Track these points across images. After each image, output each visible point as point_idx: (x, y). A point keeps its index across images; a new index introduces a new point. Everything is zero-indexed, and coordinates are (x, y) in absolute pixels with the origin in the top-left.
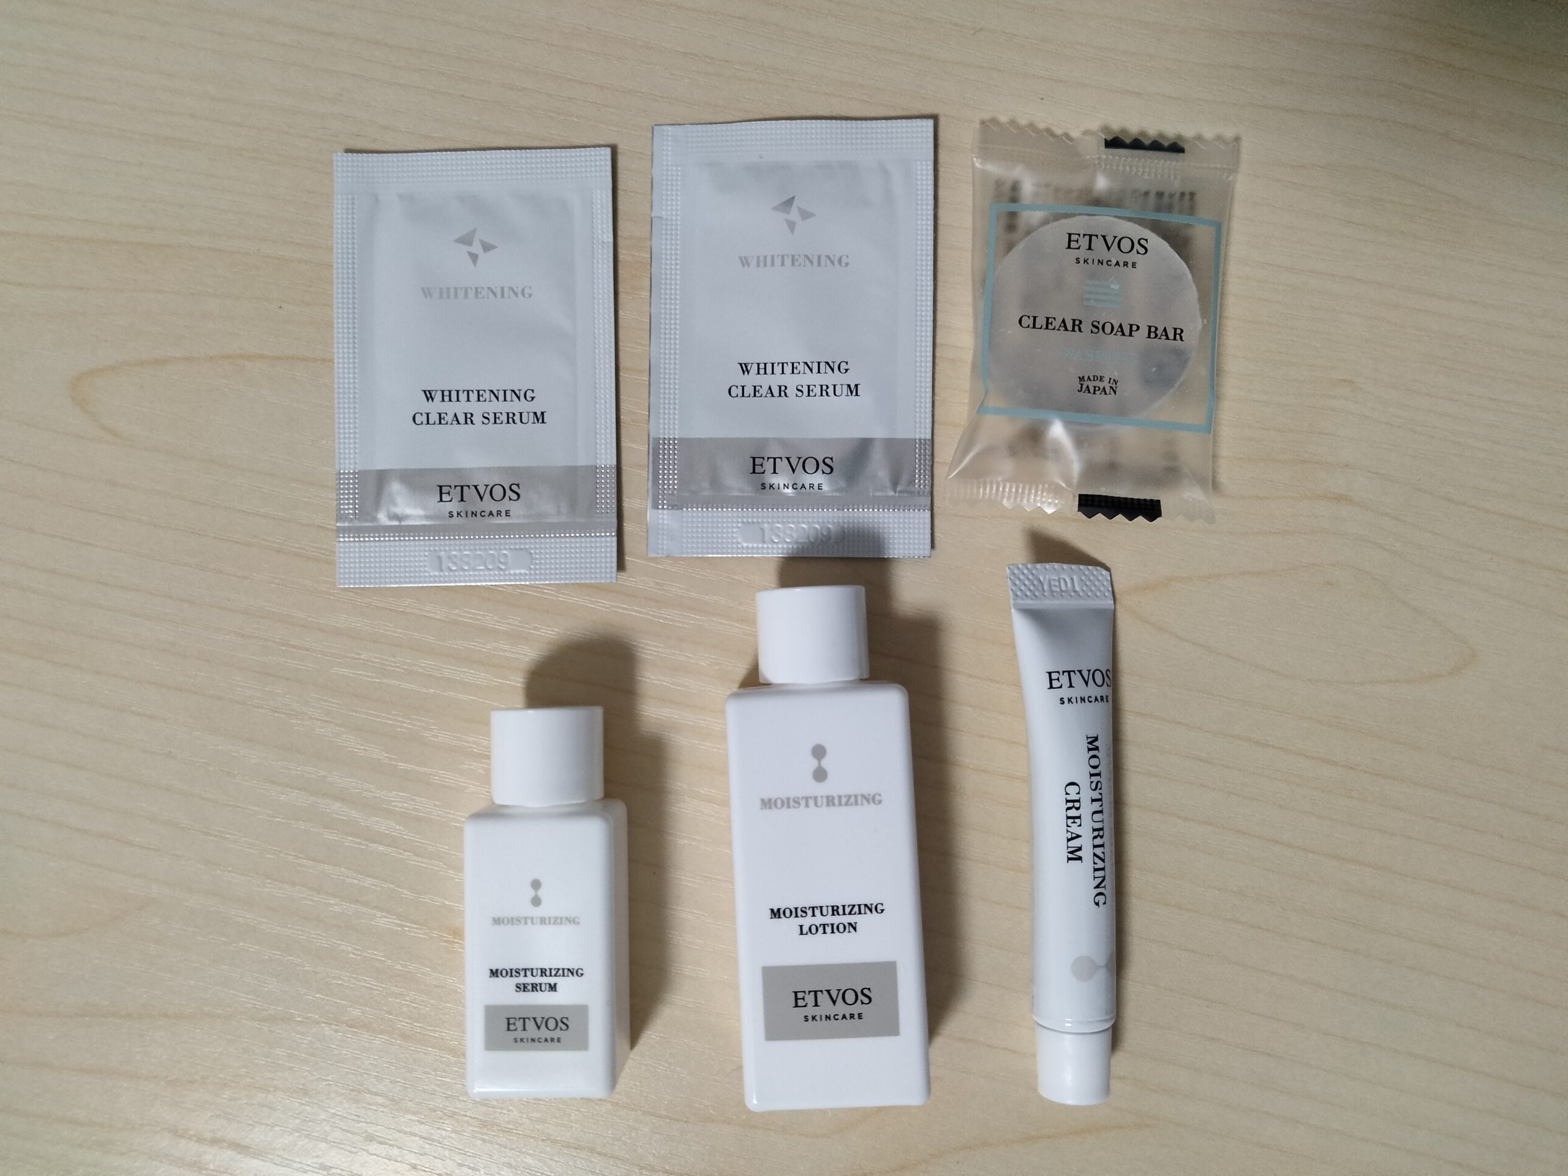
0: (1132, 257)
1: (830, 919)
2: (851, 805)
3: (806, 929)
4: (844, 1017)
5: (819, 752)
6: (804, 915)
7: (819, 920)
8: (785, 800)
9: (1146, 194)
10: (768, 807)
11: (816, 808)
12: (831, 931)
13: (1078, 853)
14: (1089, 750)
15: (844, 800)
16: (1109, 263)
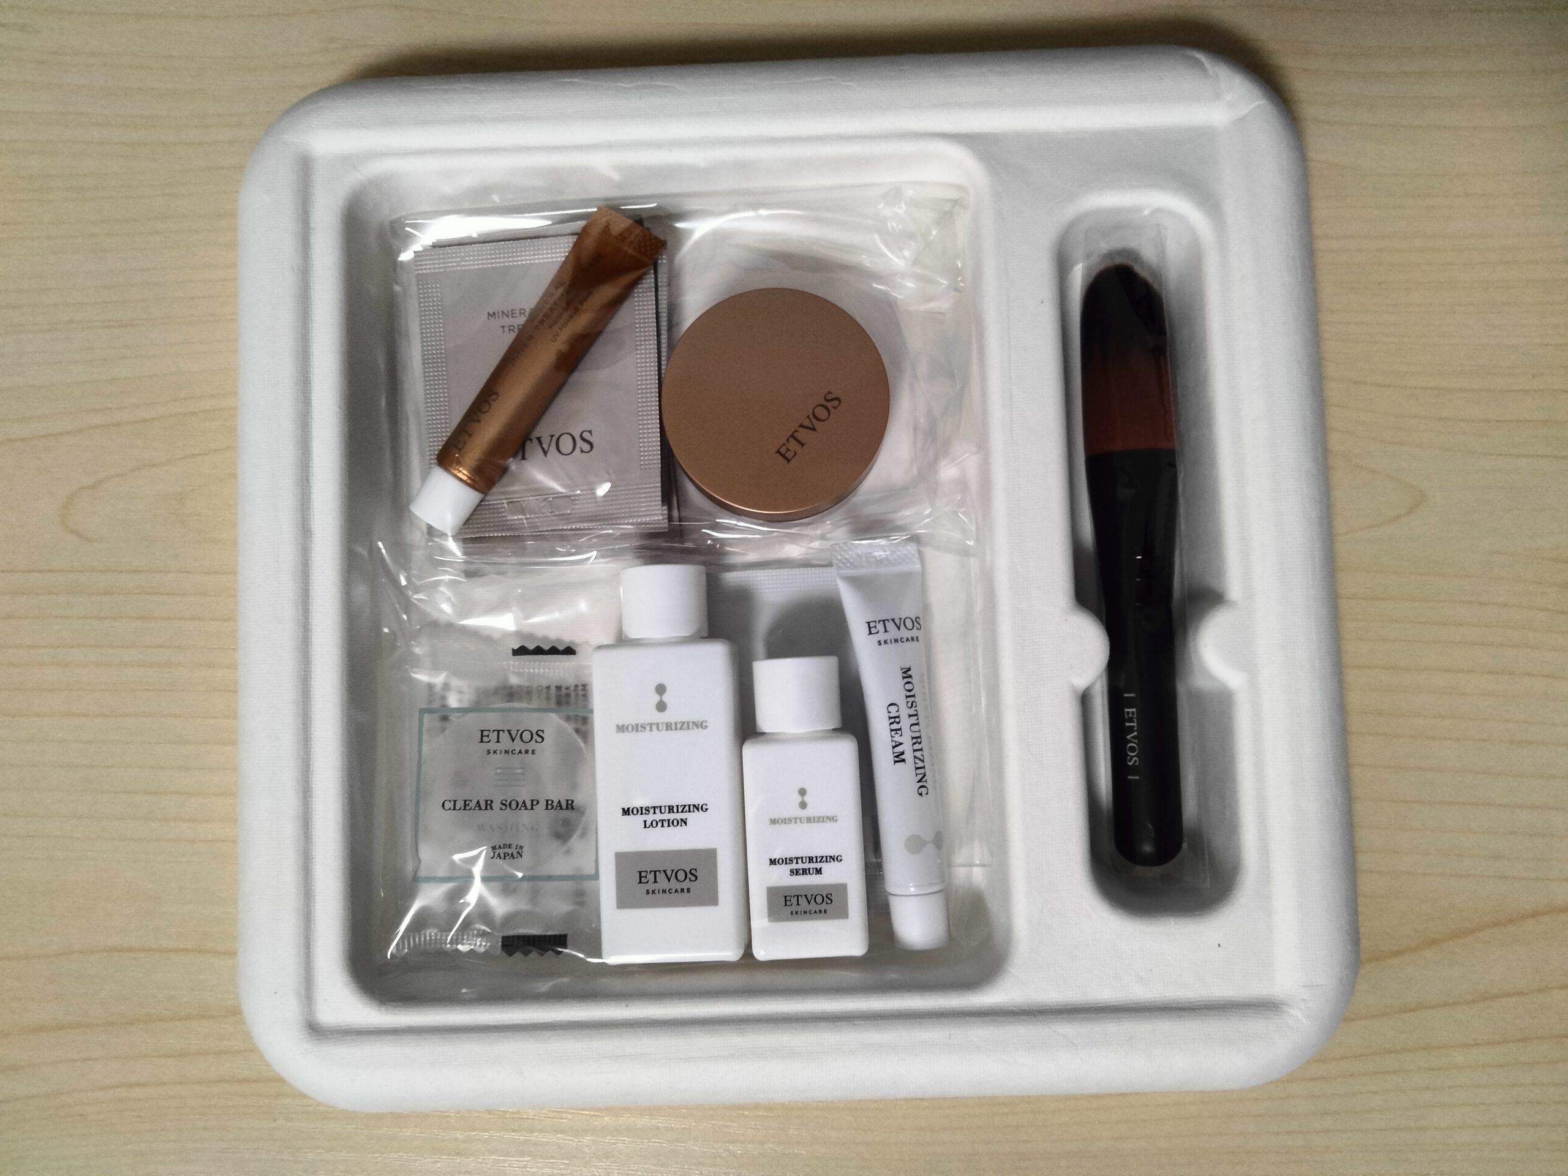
0: (532, 745)
1: (666, 816)
2: (685, 729)
3: (648, 824)
4: (676, 891)
5: (661, 689)
6: (647, 812)
7: (658, 816)
8: (635, 726)
9: (548, 688)
10: (621, 731)
11: (659, 732)
12: (667, 825)
13: (901, 757)
14: (904, 678)
15: (679, 726)
16: (514, 752)
